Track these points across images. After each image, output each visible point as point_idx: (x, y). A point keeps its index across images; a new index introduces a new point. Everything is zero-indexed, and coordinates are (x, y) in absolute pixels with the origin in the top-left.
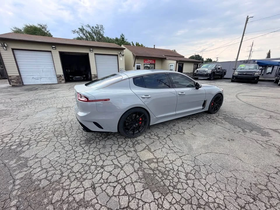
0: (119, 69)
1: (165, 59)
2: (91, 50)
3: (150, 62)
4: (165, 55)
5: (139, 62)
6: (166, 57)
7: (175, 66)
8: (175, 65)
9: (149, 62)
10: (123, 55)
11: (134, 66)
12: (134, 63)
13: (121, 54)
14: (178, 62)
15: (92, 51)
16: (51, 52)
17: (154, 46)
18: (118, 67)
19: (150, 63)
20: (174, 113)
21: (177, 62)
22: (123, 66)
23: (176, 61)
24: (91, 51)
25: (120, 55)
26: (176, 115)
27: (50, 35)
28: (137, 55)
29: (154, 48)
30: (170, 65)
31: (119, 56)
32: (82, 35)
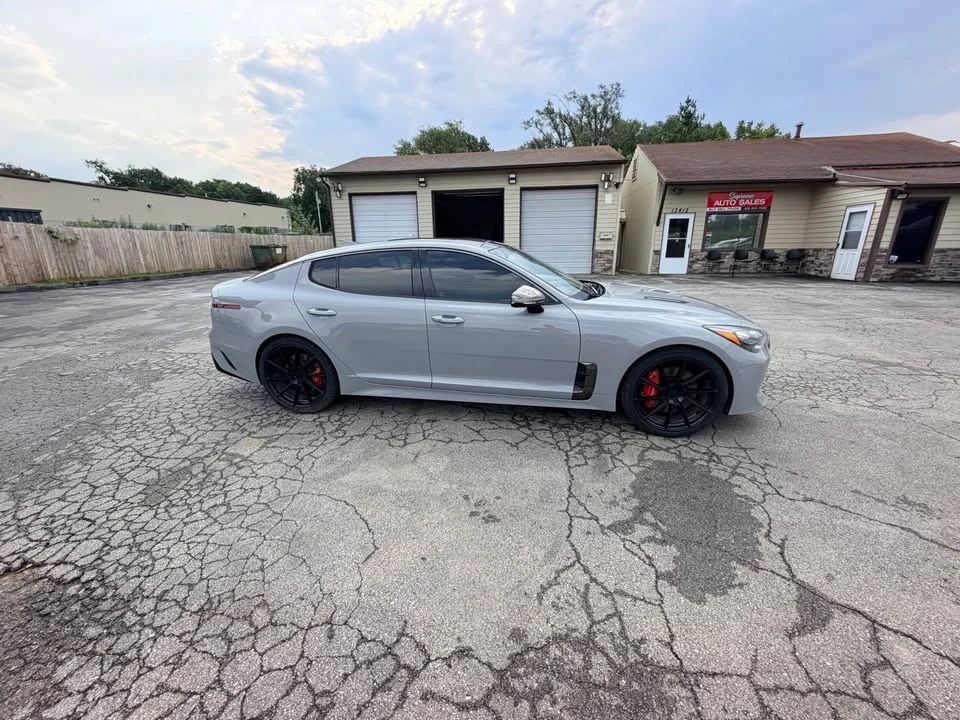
0: (597, 234)
1: (831, 182)
2: (512, 179)
3: (742, 203)
4: (837, 163)
5: (684, 207)
6: (838, 173)
7: (878, 215)
8: (879, 209)
9: (737, 204)
10: (617, 185)
11: (658, 224)
12: (660, 213)
13: (608, 180)
14: (901, 193)
15: (514, 181)
16: (415, 193)
17: (799, 127)
18: (595, 228)
19: (740, 208)
20: (427, 380)
21: (893, 195)
22: (613, 225)
23: (885, 190)
24: (512, 181)
25: (606, 183)
26: (431, 387)
27: (484, 146)
28: (670, 180)
29: (798, 136)
30: (850, 210)
31: (600, 189)
32: (548, 130)
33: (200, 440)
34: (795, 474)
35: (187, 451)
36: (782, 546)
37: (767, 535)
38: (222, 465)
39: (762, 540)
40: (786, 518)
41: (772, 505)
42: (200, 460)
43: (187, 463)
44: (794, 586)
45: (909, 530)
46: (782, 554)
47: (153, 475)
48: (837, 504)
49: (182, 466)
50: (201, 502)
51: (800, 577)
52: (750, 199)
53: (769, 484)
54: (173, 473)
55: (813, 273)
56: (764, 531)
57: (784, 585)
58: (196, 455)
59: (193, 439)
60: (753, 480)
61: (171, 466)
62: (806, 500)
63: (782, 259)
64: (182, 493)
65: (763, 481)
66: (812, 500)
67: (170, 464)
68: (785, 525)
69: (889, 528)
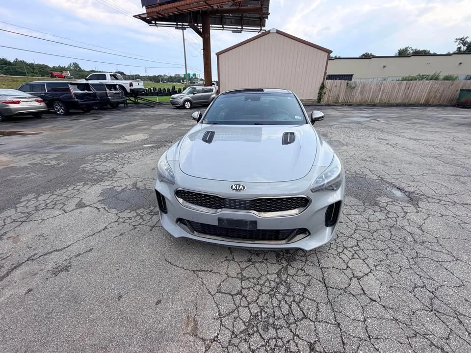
34: (121, 235)
36: (98, 209)
37: (104, 208)
39: (105, 206)
40: (105, 216)
41: (114, 217)
44: (88, 205)
45: (62, 250)
46: (96, 208)
48: (94, 236)
51: (88, 207)
53: (124, 222)
56: (107, 208)
57: (90, 203)
60: (130, 218)
62: (106, 228)
65: (126, 221)
66: (104, 229)
68: (103, 214)
69: (69, 243)
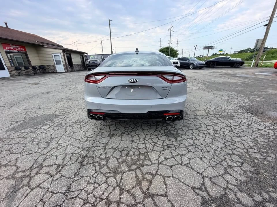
1: (42, 46)
4: (38, 41)
8: (62, 55)
21: (64, 52)
30: (53, 55)
33: (210, 122)
35: (216, 121)
38: (211, 113)
42: (215, 117)
43: (219, 118)
47: (229, 121)
49: (221, 118)
50: (221, 110)
52: (19, 48)
54: (224, 118)
55: (51, 72)
58: (215, 118)
59: (212, 124)
61: (223, 120)
63: (38, 68)
64: (224, 113)
67: (223, 121)
